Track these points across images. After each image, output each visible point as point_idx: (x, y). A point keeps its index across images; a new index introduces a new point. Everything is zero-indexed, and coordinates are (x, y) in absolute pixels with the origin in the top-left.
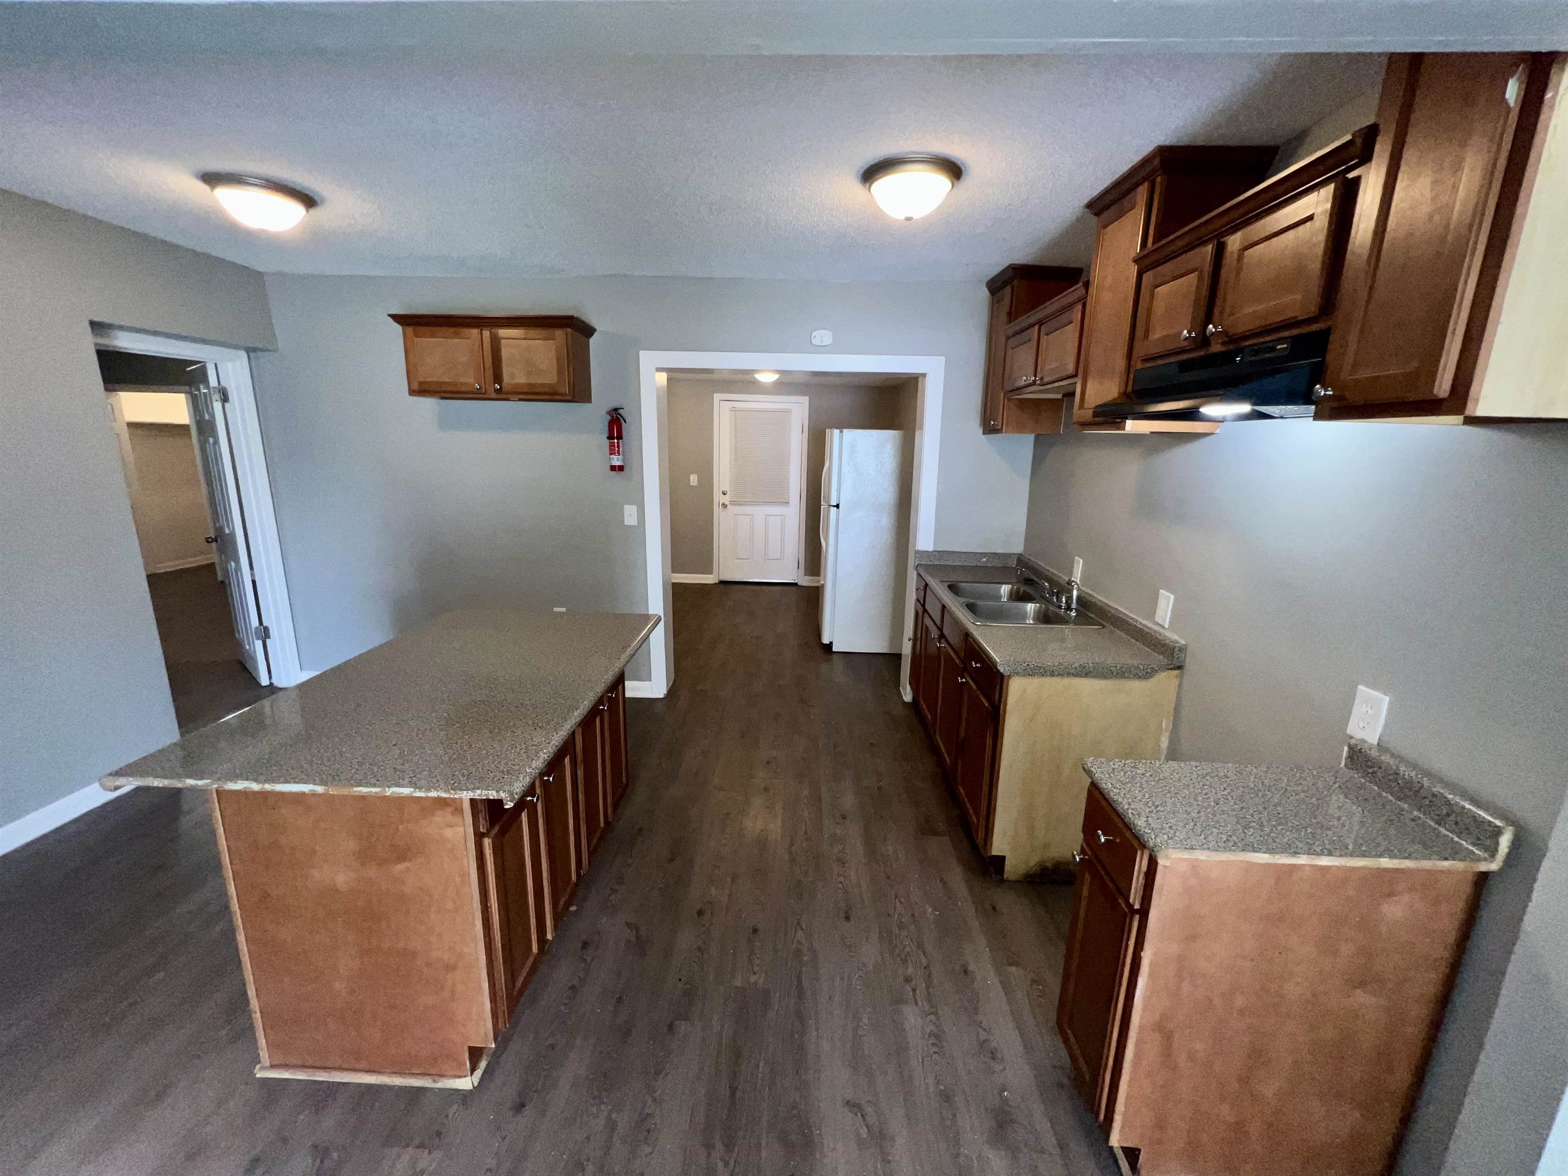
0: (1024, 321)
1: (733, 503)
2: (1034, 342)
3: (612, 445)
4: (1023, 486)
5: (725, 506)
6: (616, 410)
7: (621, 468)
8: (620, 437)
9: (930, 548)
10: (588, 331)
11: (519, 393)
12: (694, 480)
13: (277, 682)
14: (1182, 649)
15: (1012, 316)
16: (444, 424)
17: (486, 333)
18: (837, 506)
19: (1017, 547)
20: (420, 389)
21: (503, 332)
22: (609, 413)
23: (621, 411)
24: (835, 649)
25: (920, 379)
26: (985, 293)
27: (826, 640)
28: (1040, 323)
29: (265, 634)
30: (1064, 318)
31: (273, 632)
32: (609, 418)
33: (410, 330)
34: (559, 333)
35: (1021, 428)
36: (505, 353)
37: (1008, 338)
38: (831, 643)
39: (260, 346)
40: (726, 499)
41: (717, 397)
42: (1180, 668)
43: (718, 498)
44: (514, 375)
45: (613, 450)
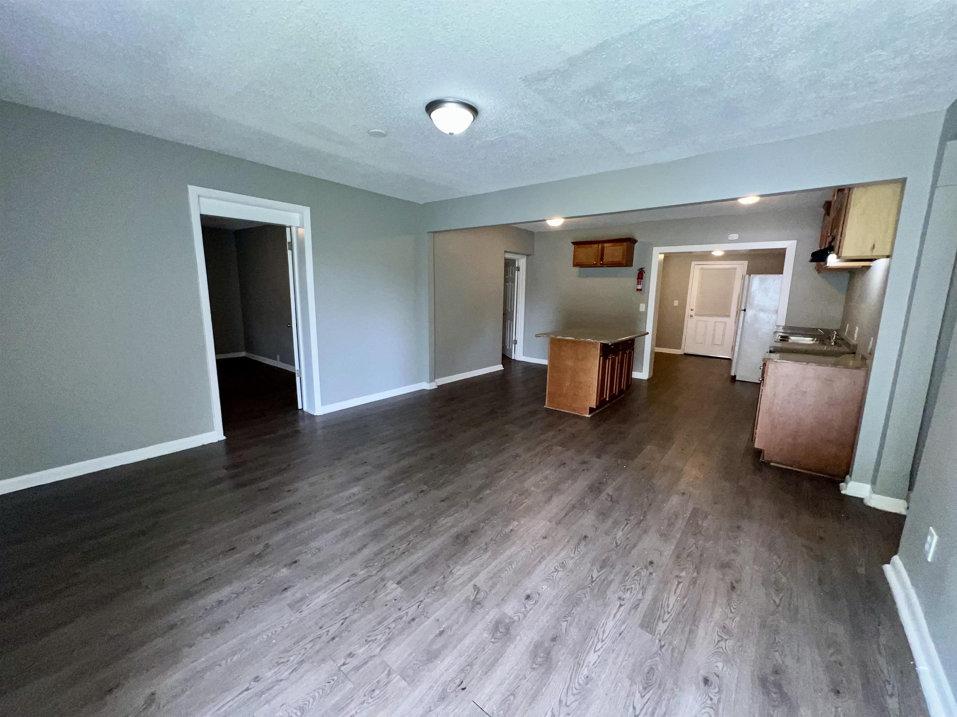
1: (697, 315)
3: (638, 282)
4: (841, 297)
5: (691, 316)
6: (642, 269)
7: (641, 290)
8: (642, 278)
9: (783, 324)
10: (635, 241)
11: (607, 264)
12: (676, 303)
13: (516, 359)
14: (857, 346)
17: (600, 246)
18: (745, 310)
19: (836, 326)
20: (576, 265)
21: (606, 245)
22: (639, 270)
23: (644, 269)
24: (737, 378)
27: (733, 375)
29: (516, 342)
31: (518, 342)
32: (638, 272)
33: (576, 246)
34: (625, 244)
36: (605, 252)
38: (735, 376)
39: (531, 254)
40: (693, 313)
41: (693, 263)
42: (854, 353)
43: (688, 312)
44: (607, 258)
45: (638, 283)
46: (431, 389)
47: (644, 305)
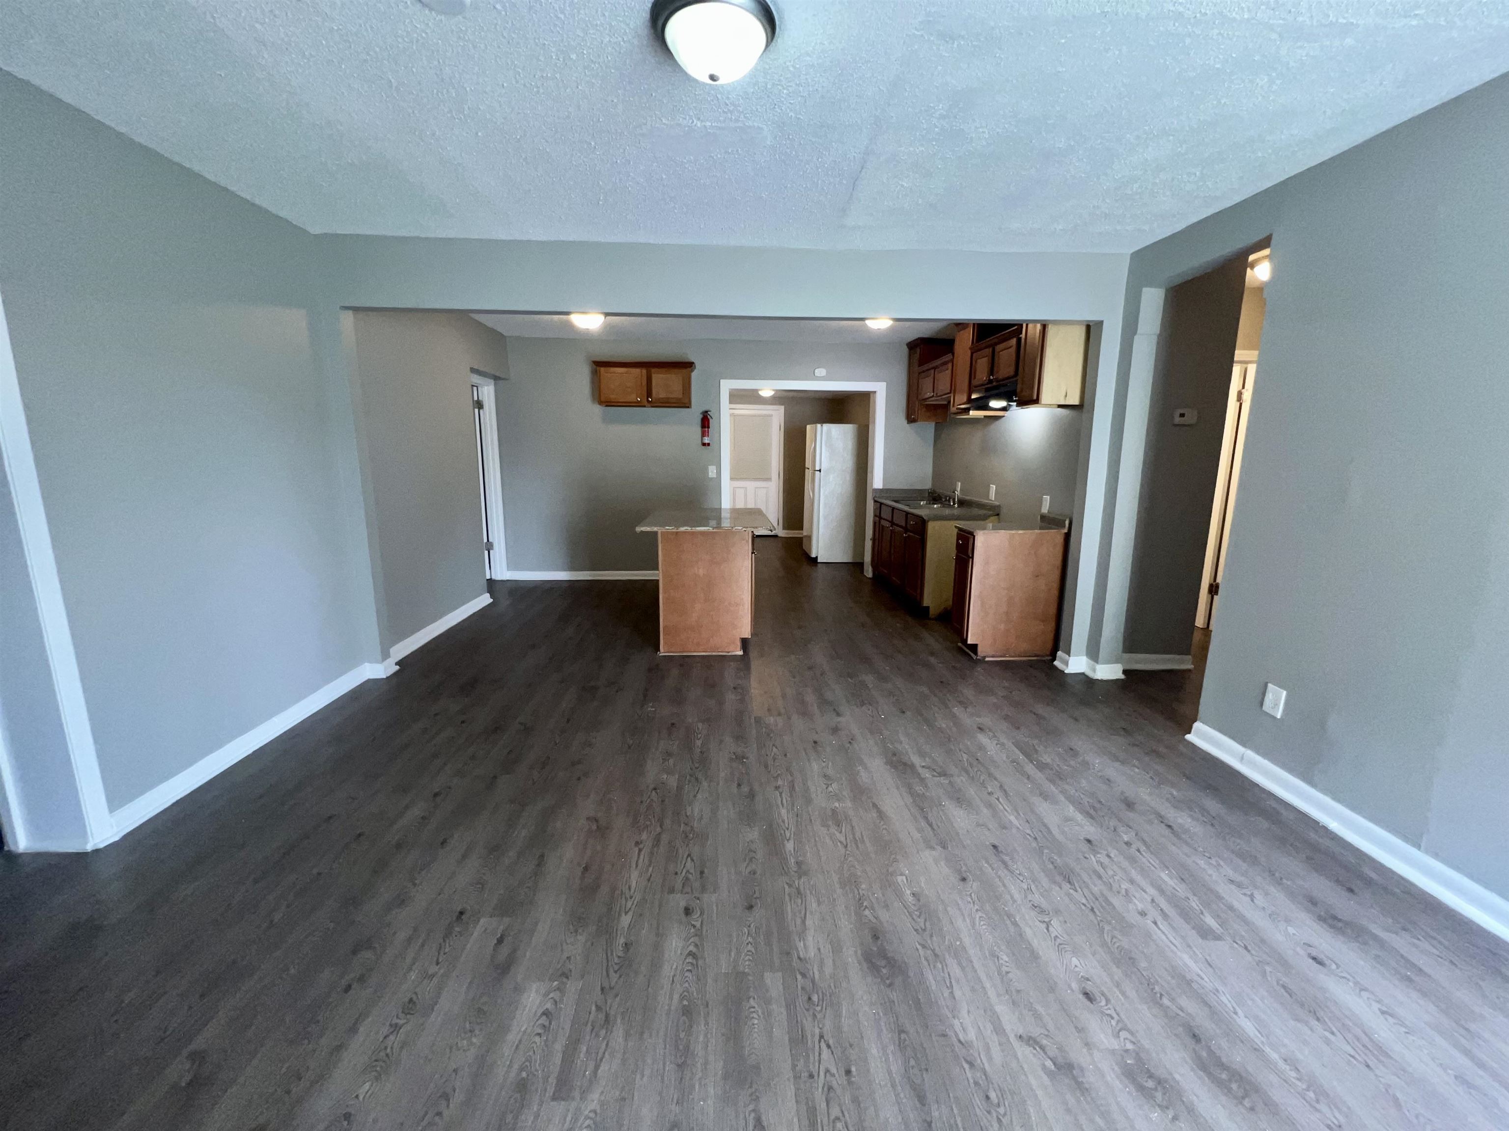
0: (925, 367)
2: (932, 375)
3: (702, 431)
4: (930, 452)
6: (706, 412)
7: (709, 444)
8: (708, 427)
9: (881, 487)
10: (692, 368)
11: (659, 403)
13: (493, 577)
14: (999, 506)
15: (921, 364)
16: (606, 420)
17: (646, 371)
18: (820, 471)
19: (928, 485)
20: (598, 401)
21: (656, 371)
22: (702, 413)
23: (709, 412)
24: (819, 560)
25: (871, 395)
26: (905, 350)
27: (813, 555)
28: (935, 368)
29: (489, 547)
30: (944, 367)
31: (496, 546)
32: (701, 416)
33: (597, 369)
35: (928, 419)
36: (655, 382)
37: (919, 373)
38: (817, 557)
39: (504, 377)
42: (998, 515)
44: (659, 392)
45: (704, 434)
46: (388, 675)
47: (714, 467)
